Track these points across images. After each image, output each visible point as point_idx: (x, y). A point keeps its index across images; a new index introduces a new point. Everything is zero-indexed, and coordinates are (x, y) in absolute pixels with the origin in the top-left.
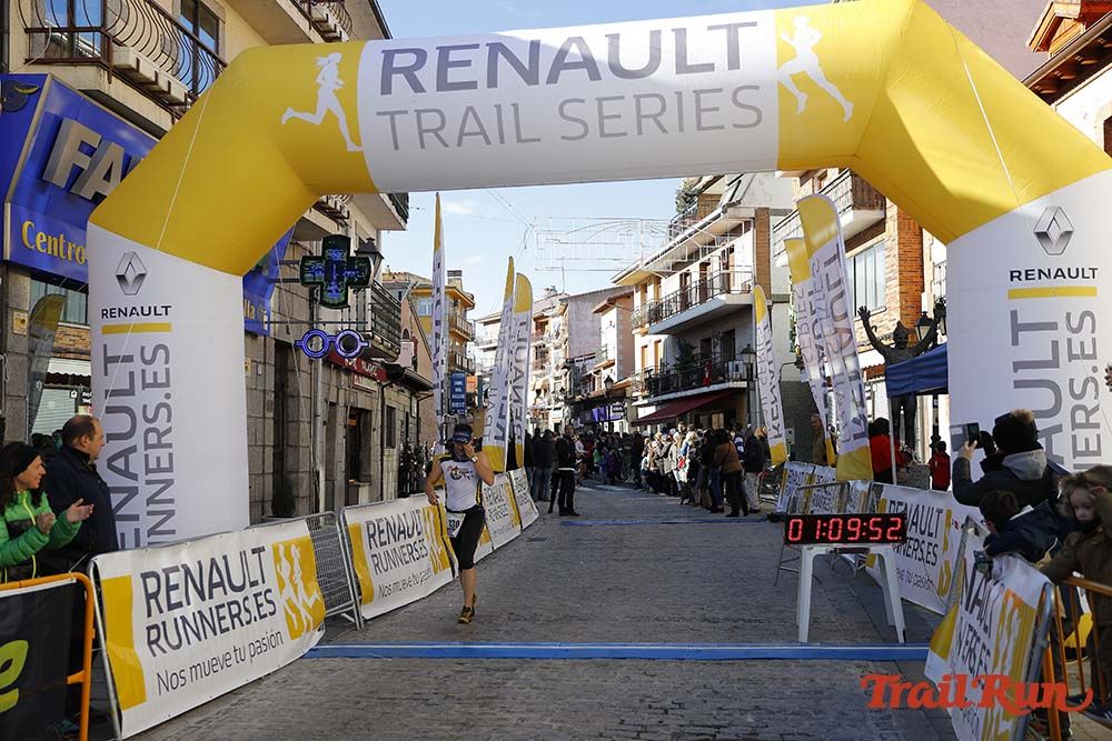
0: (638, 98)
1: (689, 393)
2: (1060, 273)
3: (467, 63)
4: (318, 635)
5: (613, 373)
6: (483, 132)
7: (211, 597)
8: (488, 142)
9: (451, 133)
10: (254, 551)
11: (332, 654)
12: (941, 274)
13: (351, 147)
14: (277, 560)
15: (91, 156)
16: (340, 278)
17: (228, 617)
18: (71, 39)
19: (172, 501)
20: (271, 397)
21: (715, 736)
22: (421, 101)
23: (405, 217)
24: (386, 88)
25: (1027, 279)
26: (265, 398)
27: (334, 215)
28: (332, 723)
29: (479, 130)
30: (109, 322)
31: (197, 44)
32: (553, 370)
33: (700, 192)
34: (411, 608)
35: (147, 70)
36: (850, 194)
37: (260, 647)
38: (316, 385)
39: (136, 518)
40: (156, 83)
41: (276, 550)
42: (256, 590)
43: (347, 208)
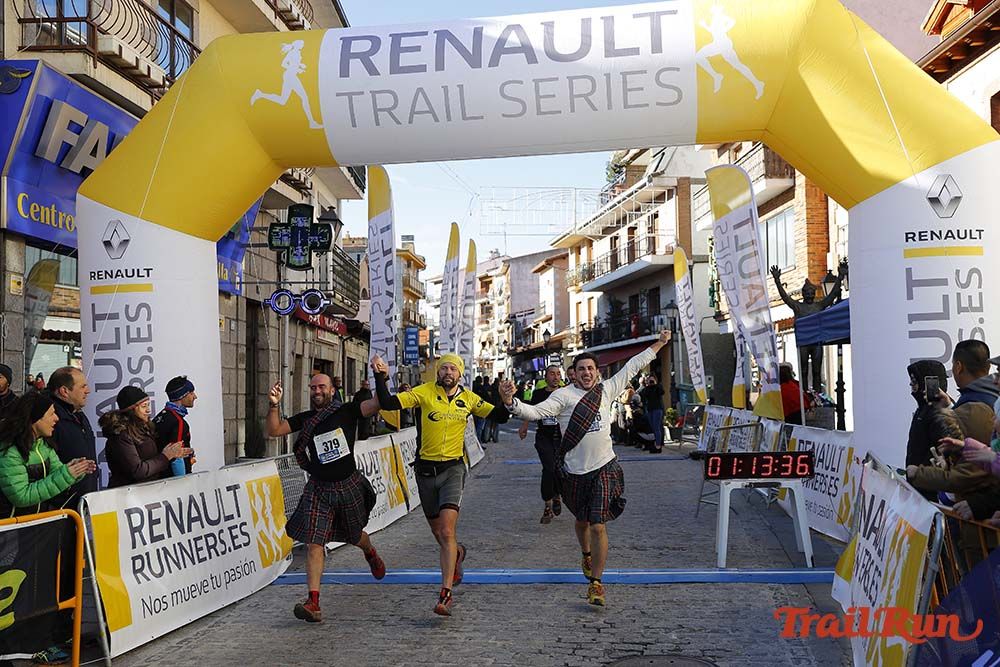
0: (571, 79)
1: (619, 344)
2: (950, 235)
3: (418, 49)
4: (286, 564)
5: (551, 327)
6: (432, 111)
7: (190, 530)
8: (437, 120)
9: (402, 112)
10: (229, 489)
11: (298, 581)
12: (845, 236)
13: (314, 125)
14: (251, 496)
15: (79, 134)
16: (304, 243)
17: (205, 547)
18: (60, 28)
20: (243, 350)
21: (643, 652)
22: (376, 83)
23: (362, 187)
24: (344, 72)
25: (920, 239)
26: (237, 350)
27: (299, 186)
28: (299, 643)
29: (428, 109)
30: (96, 283)
31: (174, 32)
32: (497, 324)
33: (628, 163)
35: (129, 56)
36: (762, 164)
37: (233, 575)
38: (283, 339)
40: (137, 67)
41: (250, 488)
42: (231, 523)
43: (310, 179)
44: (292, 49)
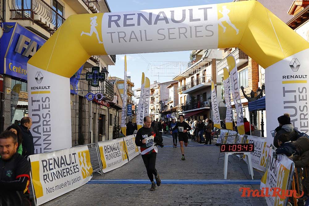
0: (179, 28)
1: (194, 110)
2: (296, 77)
3: (132, 19)
4: (91, 177)
5: (173, 105)
6: (136, 38)
7: (61, 167)
8: (138, 41)
9: (127, 38)
10: (73, 154)
11: (95, 183)
12: (264, 77)
13: (100, 42)
14: (80, 157)
15: (28, 45)
16: (97, 79)
17: (66, 172)
18: (23, 13)
19: (50, 140)
20: (78, 111)
21: (201, 205)
22: (119, 29)
23: (115, 62)
24: (110, 26)
25: (287, 78)
26: (76, 111)
27: (95, 61)
28: (94, 202)
29: (135, 38)
30: (33, 91)
31: (57, 14)
32: (156, 104)
33: (197, 54)
34: (116, 170)
35: (43, 21)
36: (238, 55)
37: (74, 181)
38: (90, 108)
39: (40, 145)
40: (46, 24)
41: (79, 154)
42: (73, 165)
43: (99, 59)
44: (93, 19)
